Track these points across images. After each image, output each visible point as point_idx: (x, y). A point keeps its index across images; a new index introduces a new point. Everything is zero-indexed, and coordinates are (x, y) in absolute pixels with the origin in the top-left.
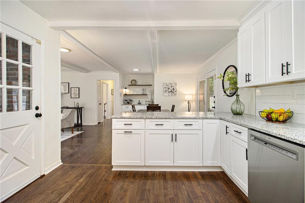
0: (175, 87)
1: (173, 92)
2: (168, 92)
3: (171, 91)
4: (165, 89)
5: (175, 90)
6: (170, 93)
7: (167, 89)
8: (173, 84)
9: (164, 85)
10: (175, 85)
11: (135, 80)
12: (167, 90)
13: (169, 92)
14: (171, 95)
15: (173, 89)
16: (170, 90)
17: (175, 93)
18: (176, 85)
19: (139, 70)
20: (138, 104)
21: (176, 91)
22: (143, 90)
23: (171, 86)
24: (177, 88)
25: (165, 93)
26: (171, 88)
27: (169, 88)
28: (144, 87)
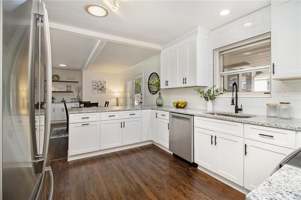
0: (104, 85)
1: (102, 90)
2: (97, 89)
3: (101, 88)
4: (94, 87)
5: (104, 88)
6: (99, 91)
7: (96, 87)
8: (103, 82)
9: (93, 83)
10: (104, 83)
11: (57, 76)
12: (97, 88)
13: (98, 89)
14: (100, 92)
15: (103, 87)
16: (99, 88)
17: (104, 91)
18: (105, 83)
19: (67, 66)
20: (62, 102)
21: (105, 89)
22: (68, 87)
23: (101, 84)
24: (106, 85)
25: (94, 90)
26: (100, 86)
27: (98, 86)
28: (69, 84)
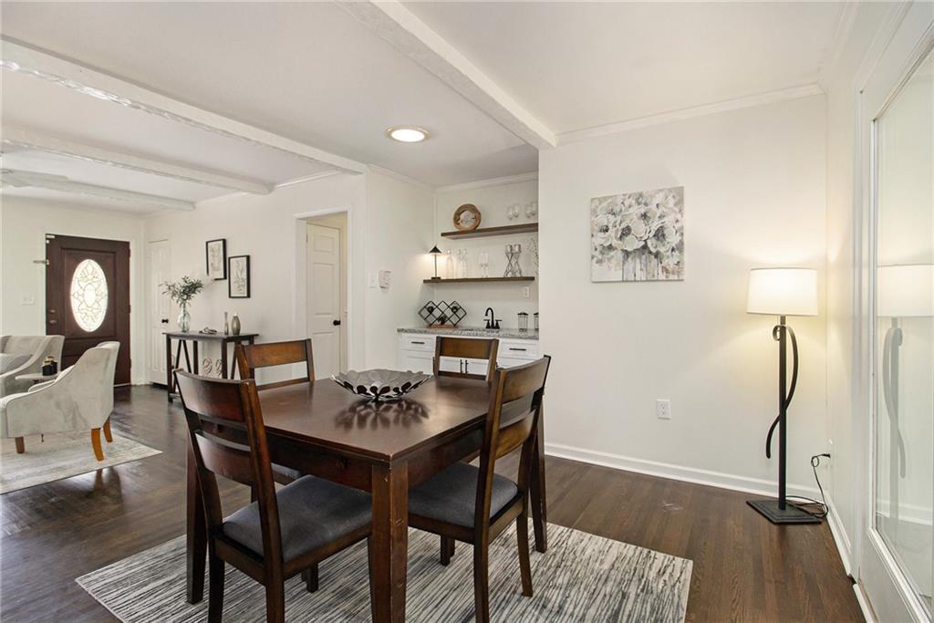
0: (668, 221)
1: (657, 255)
2: (620, 255)
3: (645, 247)
4: (600, 239)
5: (673, 239)
6: (635, 265)
7: (612, 237)
8: (659, 198)
9: (594, 212)
10: (671, 202)
12: (615, 243)
13: (627, 253)
14: (640, 275)
15: (660, 235)
16: (632, 244)
17: (670, 262)
18: (680, 203)
21: (679, 248)
23: (644, 216)
24: (688, 220)
25: (600, 262)
26: (640, 229)
27: (626, 232)
28: (514, 238)
